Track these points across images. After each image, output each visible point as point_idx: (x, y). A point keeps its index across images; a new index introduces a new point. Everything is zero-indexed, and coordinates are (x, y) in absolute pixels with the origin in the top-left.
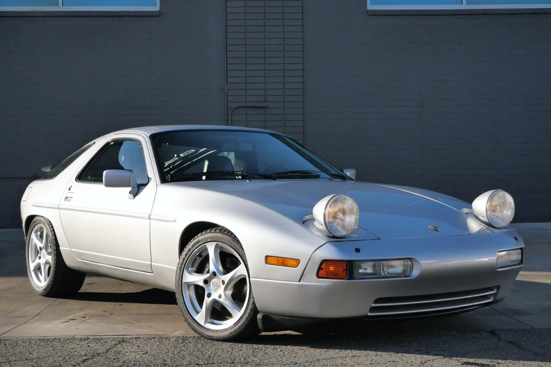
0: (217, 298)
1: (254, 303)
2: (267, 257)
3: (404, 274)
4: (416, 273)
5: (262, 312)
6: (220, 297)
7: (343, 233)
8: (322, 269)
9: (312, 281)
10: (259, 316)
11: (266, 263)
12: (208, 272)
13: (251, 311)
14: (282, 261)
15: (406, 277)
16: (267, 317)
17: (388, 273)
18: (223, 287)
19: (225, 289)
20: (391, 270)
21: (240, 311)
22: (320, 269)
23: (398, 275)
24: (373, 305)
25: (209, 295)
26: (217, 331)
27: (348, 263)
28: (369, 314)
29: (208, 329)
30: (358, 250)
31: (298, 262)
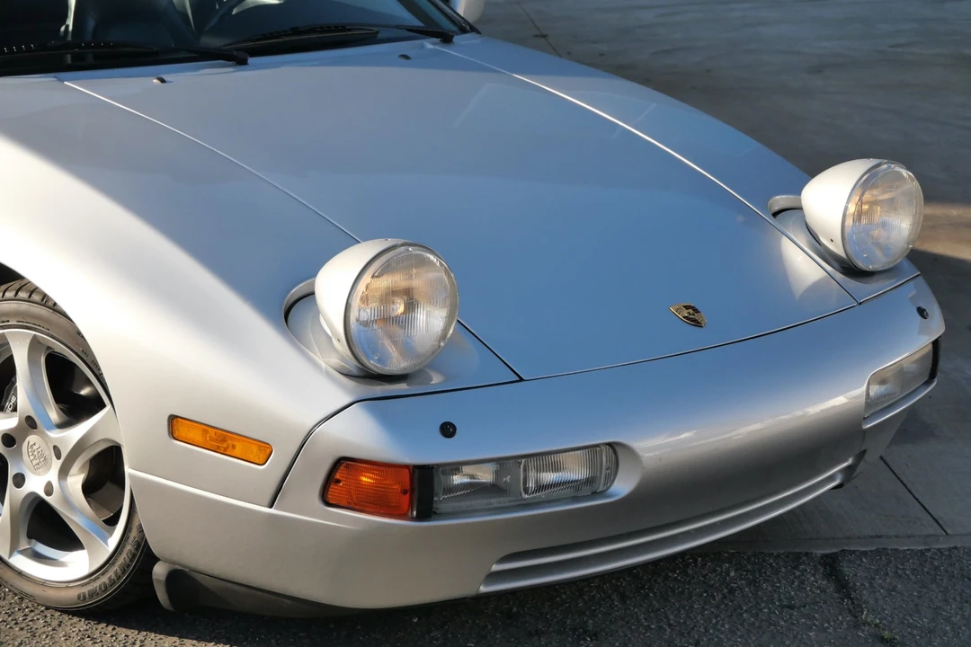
0: (42, 494)
1: (141, 531)
2: (173, 419)
3: (589, 487)
4: (623, 486)
5: (166, 561)
6: (49, 490)
8: (338, 481)
9: (306, 510)
10: (159, 571)
11: (172, 434)
12: (15, 409)
13: (137, 549)
14: (221, 440)
15: (595, 495)
16: (180, 579)
17: (541, 487)
18: (56, 465)
19: (64, 472)
20: (549, 477)
21: (105, 540)
22: (330, 480)
23: (576, 489)
24: (495, 568)
25: (20, 480)
26: (43, 583)
27: (417, 471)
28: (483, 589)
29: (20, 573)
30: (448, 430)
31: (263, 451)
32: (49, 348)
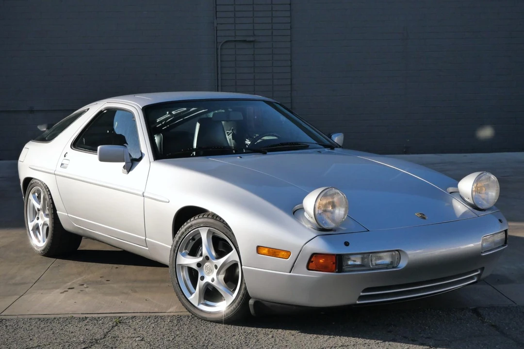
0: (210, 282)
1: (246, 288)
2: (258, 247)
3: (392, 265)
4: (403, 264)
5: (254, 298)
6: (213, 280)
7: (332, 225)
8: (312, 262)
9: (302, 273)
10: (251, 302)
11: (258, 252)
12: (201, 255)
13: (243, 296)
14: (274, 252)
15: (393, 267)
16: (259, 303)
17: (376, 265)
18: (216, 271)
19: (218, 273)
20: (379, 262)
21: (232, 295)
22: (310, 261)
23: (387, 266)
24: (362, 294)
25: (202, 278)
26: (210, 313)
27: (337, 257)
28: (358, 302)
29: (202, 311)
30: (347, 244)
31: (288, 253)
32: (214, 233)
